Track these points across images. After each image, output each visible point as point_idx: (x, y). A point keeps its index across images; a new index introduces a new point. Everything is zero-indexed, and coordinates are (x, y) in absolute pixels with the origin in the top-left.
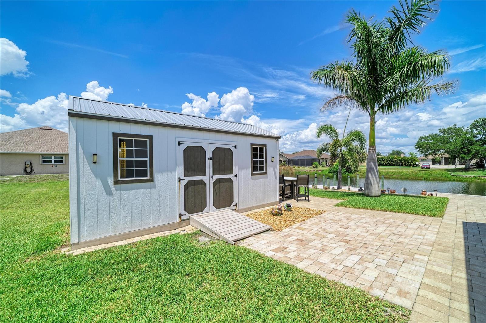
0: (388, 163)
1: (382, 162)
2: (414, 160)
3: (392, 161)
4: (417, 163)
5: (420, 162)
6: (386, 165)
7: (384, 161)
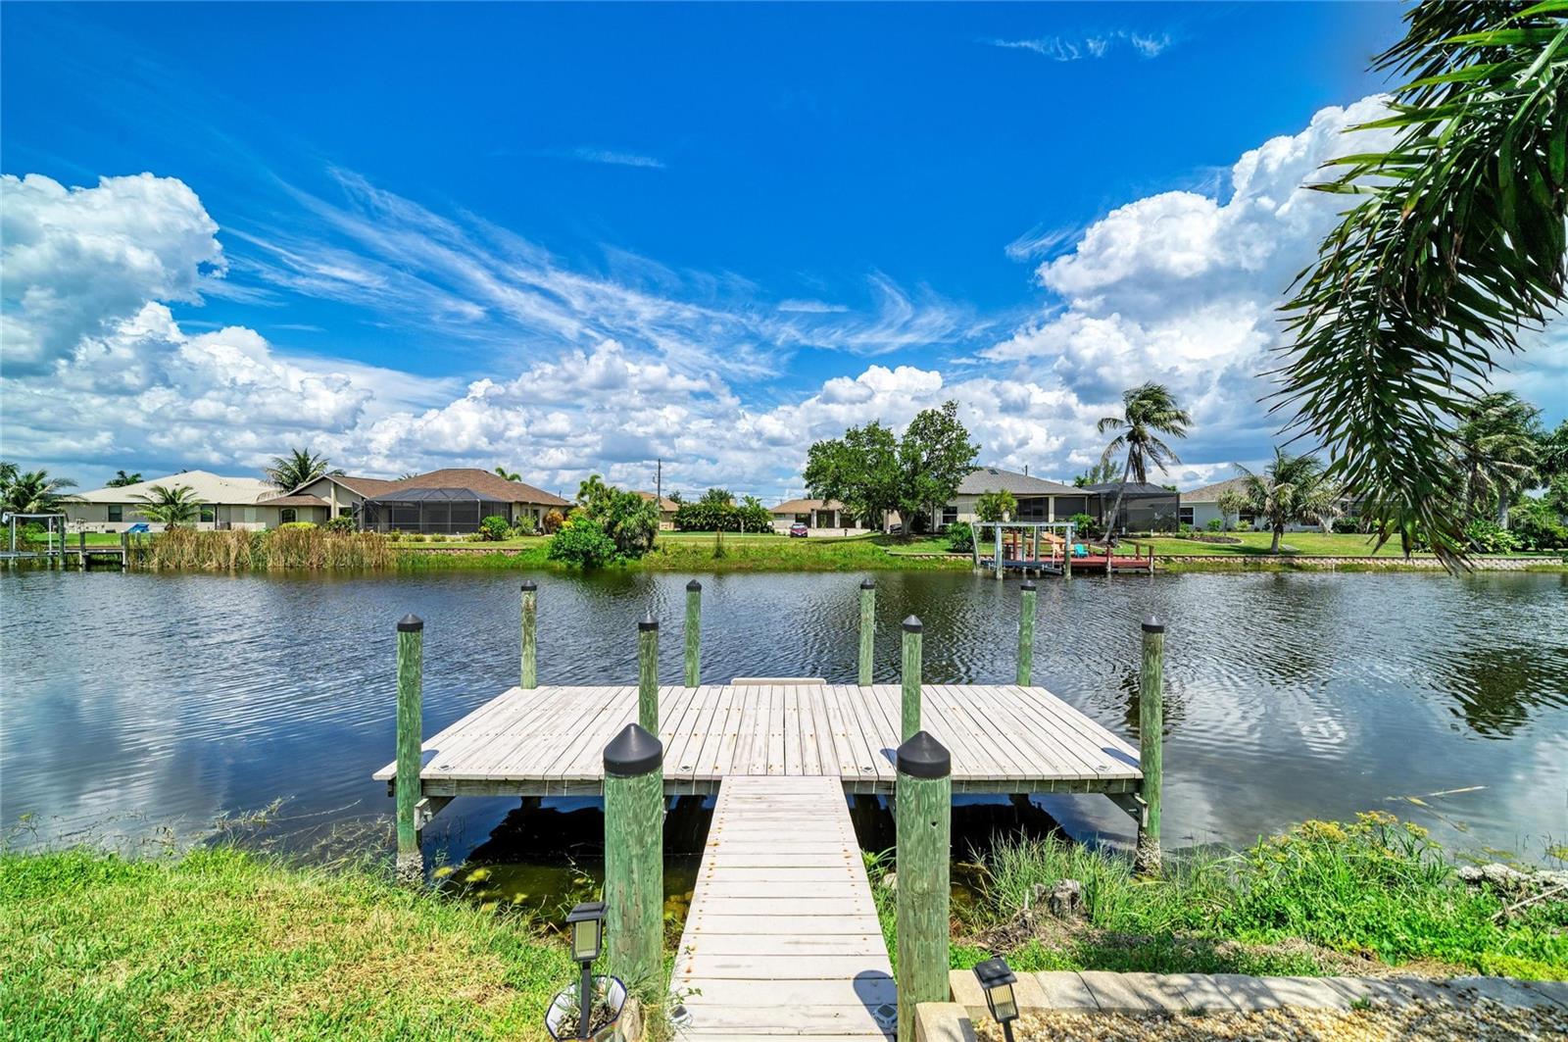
0: (707, 524)
1: (693, 521)
2: (764, 514)
3: (716, 516)
4: (769, 523)
5: (776, 522)
6: (702, 529)
7: (696, 516)
